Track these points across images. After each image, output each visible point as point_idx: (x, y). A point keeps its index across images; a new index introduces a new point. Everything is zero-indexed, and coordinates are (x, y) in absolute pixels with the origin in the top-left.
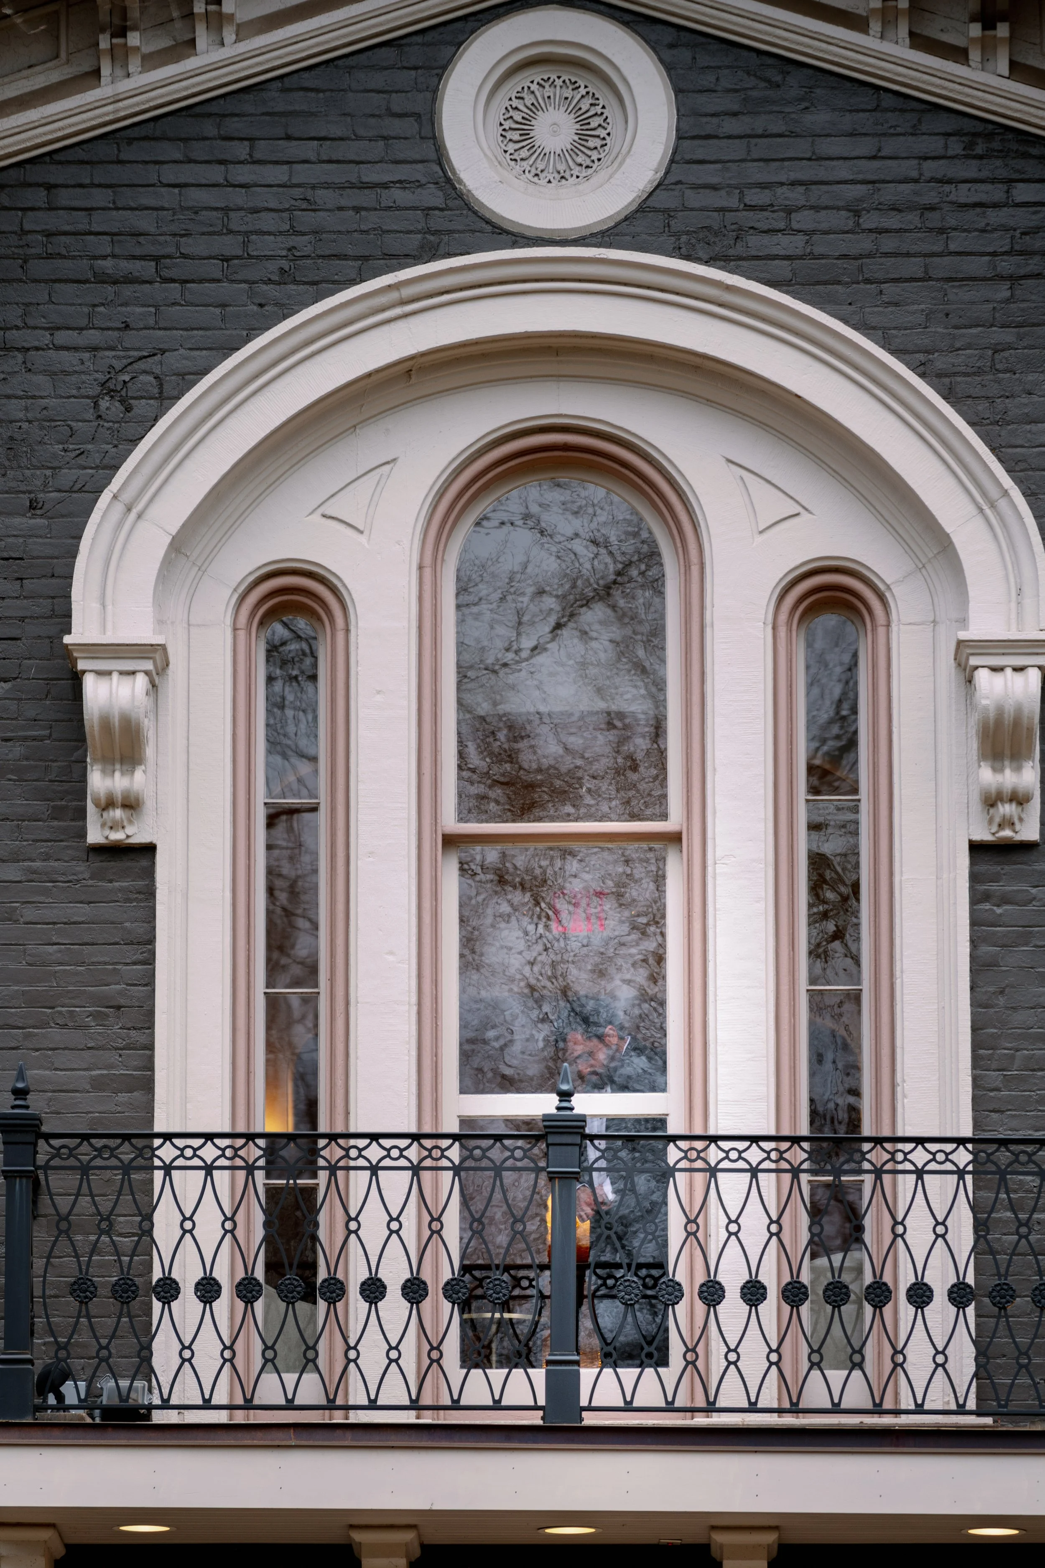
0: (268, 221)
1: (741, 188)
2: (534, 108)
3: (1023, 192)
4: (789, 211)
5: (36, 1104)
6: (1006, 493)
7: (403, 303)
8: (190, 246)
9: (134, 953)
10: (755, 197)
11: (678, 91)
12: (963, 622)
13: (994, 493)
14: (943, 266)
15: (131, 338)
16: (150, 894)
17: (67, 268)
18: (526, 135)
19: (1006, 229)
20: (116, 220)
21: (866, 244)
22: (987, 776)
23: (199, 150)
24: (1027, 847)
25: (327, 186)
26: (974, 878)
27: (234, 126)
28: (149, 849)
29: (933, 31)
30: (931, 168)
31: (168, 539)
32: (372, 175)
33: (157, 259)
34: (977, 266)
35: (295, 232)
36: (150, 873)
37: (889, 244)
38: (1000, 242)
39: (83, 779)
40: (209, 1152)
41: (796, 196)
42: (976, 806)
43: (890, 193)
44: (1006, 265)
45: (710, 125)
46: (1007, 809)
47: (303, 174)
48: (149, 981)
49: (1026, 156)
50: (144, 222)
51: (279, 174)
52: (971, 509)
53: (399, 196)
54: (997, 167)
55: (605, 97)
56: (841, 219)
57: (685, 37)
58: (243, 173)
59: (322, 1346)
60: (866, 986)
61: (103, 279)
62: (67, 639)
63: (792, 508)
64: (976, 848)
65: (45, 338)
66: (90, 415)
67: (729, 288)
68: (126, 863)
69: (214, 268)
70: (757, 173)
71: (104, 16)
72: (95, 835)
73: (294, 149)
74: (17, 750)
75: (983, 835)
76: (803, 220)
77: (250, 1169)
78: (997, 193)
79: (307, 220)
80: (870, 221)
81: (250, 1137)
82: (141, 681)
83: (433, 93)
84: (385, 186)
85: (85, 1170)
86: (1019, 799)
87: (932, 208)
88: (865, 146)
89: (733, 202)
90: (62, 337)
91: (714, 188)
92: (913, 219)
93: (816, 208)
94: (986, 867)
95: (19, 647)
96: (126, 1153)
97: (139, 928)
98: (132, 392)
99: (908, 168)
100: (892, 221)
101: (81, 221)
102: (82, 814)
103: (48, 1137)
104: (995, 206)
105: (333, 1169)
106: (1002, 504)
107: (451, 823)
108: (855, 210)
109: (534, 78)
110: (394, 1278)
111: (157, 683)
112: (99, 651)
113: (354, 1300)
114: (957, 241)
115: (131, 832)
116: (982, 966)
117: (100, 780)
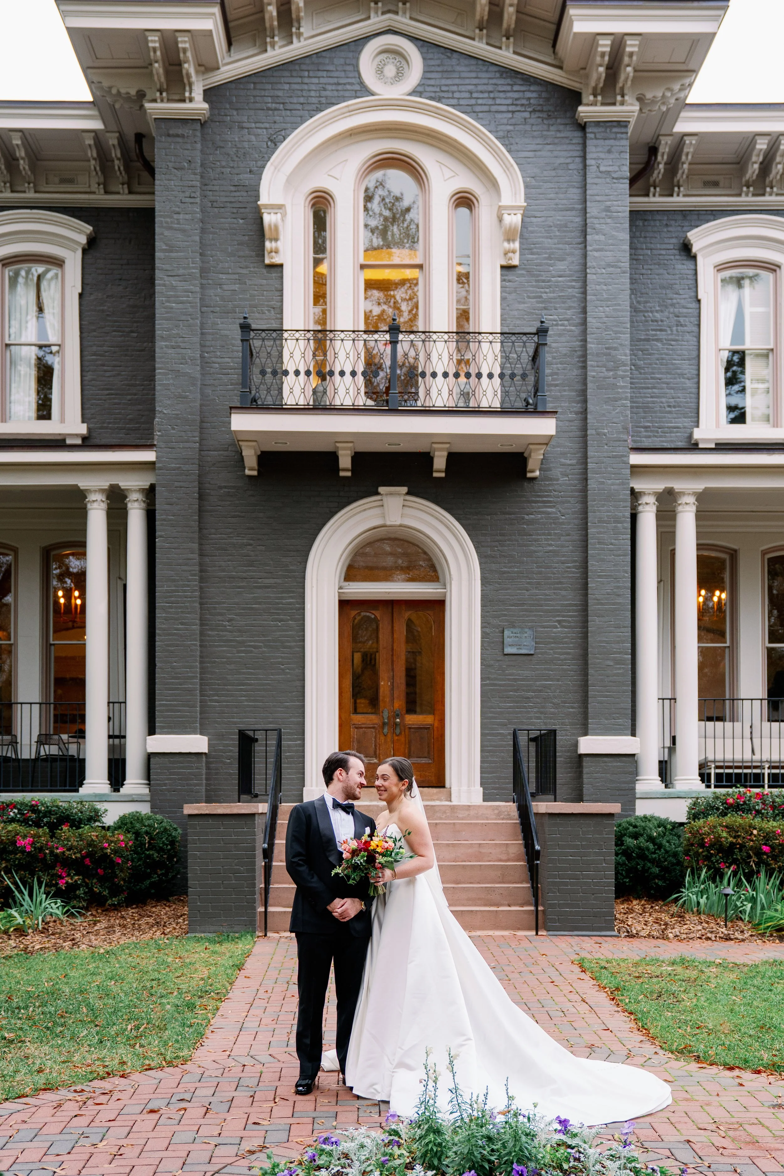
0: (313, 87)
1: (440, 86)
2: (385, 65)
3: (516, 88)
4: (453, 92)
5: (249, 321)
6: (512, 166)
7: (350, 112)
8: (292, 100)
9: (278, 293)
10: (444, 88)
11: (424, 59)
12: (500, 201)
13: (509, 166)
14: (494, 108)
15: (277, 126)
16: (282, 277)
17: (258, 106)
18: (382, 72)
19: (511, 98)
20: (272, 93)
21: (473, 102)
22: (506, 245)
23: (294, 74)
24: (514, 267)
25: (329, 84)
26: (502, 275)
27: (304, 67)
28: (281, 266)
29: (492, 42)
30: (491, 81)
31: (286, 178)
32: (342, 81)
33: (283, 103)
34: (504, 108)
35: (320, 97)
36: (282, 272)
37: (480, 101)
38: (509, 102)
39: (264, 246)
40: (297, 335)
41: (455, 88)
42: (502, 255)
43: (480, 88)
44: (511, 108)
45: (433, 69)
46: (510, 255)
47: (322, 80)
48: (282, 301)
49: (516, 78)
50: (280, 93)
51: (315, 81)
52: (502, 171)
53: (348, 87)
54: (509, 81)
55: (404, 62)
56: (467, 95)
57: (426, 44)
58: (306, 80)
59: (328, 389)
60: (471, 306)
61: (269, 109)
62: (259, 203)
63: (453, 174)
64: (502, 267)
65: (253, 125)
66: (265, 146)
67: (438, 108)
68: (276, 269)
69: (299, 107)
70: (444, 82)
71: (268, 33)
72: (267, 261)
73: (320, 74)
74: (247, 238)
75: (504, 263)
76: (457, 95)
77: (309, 340)
78: (509, 88)
79: (324, 93)
80: (475, 95)
81: (309, 331)
82: (279, 215)
83: (358, 59)
84: (345, 84)
85: (263, 340)
86: (514, 252)
87: (491, 92)
88: (473, 75)
89: (438, 90)
90: (258, 125)
91: (433, 86)
92: (486, 95)
93: (460, 92)
94: (505, 272)
95: (247, 210)
96: (274, 335)
97: (279, 287)
98: (277, 140)
99: (486, 81)
100: (481, 96)
101: (263, 93)
102: (263, 256)
103: (253, 330)
104: (508, 91)
105: (331, 340)
106: (511, 169)
108: (471, 93)
109: (385, 56)
110: (348, 370)
111: (284, 216)
112: (267, 206)
113: (337, 376)
114: (498, 101)
115: (277, 260)
116: (503, 299)
117: (268, 245)
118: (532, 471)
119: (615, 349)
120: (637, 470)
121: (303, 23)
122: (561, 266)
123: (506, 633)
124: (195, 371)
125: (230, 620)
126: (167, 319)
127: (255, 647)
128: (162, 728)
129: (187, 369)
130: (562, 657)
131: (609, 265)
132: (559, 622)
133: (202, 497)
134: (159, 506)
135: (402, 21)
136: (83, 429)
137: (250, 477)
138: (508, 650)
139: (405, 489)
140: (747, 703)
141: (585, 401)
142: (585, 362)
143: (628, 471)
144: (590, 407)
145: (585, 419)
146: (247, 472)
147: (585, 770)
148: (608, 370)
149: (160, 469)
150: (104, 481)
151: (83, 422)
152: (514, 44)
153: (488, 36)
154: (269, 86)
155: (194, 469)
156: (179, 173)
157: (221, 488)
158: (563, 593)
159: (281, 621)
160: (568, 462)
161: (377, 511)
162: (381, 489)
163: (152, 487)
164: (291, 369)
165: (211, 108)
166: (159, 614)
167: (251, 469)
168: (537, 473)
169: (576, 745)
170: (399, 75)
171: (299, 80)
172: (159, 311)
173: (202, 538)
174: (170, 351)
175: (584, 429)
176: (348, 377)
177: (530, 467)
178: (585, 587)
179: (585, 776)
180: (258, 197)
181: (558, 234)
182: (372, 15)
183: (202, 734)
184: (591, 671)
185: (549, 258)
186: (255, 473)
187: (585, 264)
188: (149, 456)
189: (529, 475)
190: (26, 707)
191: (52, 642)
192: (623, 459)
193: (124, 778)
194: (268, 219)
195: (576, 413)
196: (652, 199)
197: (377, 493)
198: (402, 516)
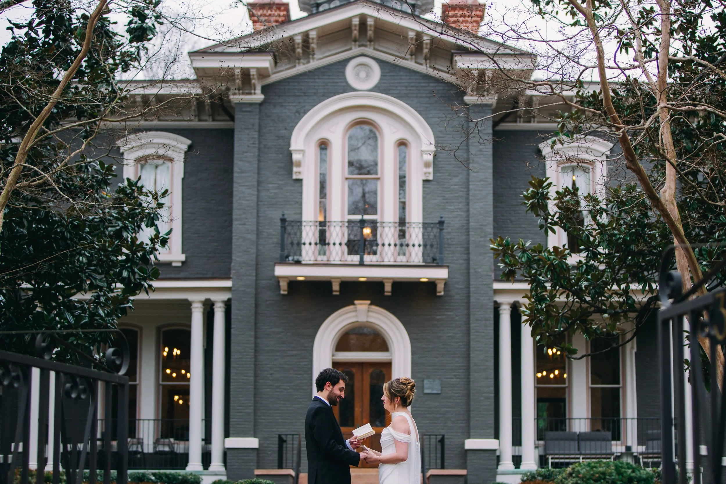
0: (320, 88)
1: (390, 83)
2: (360, 71)
3: (431, 85)
4: (397, 87)
5: (286, 217)
8: (309, 91)
9: (300, 194)
10: (392, 85)
11: (381, 69)
12: (421, 147)
14: (419, 95)
15: (300, 104)
16: (302, 186)
17: (291, 94)
18: (358, 75)
19: (428, 90)
20: (298, 87)
21: (408, 92)
22: (425, 170)
23: (311, 78)
24: (430, 181)
25: (329, 82)
26: (423, 185)
27: (316, 74)
28: (302, 180)
29: (417, 62)
30: (417, 81)
31: (306, 134)
32: (336, 81)
33: (304, 93)
34: (424, 95)
36: (302, 183)
37: (411, 92)
38: (428, 92)
39: (292, 169)
40: (311, 224)
41: (398, 85)
42: (423, 175)
43: (412, 85)
44: (428, 95)
45: (386, 74)
46: (428, 175)
47: (326, 81)
48: (302, 199)
49: (431, 79)
50: (302, 87)
51: (322, 81)
53: (340, 84)
54: (427, 81)
55: (370, 70)
56: (404, 88)
57: (382, 62)
58: (317, 81)
59: (327, 252)
60: (407, 200)
61: (296, 96)
62: (290, 149)
63: (397, 130)
64: (423, 181)
65: (288, 104)
66: (294, 115)
67: (388, 98)
68: (298, 182)
69: (313, 94)
70: (392, 81)
71: (297, 58)
72: (294, 178)
73: (325, 77)
74: (282, 165)
75: (425, 178)
76: (399, 88)
77: (317, 226)
78: (427, 85)
80: (409, 88)
81: (317, 222)
82: (301, 155)
85: (293, 226)
86: (429, 173)
87: (417, 87)
88: (407, 78)
89: (389, 85)
90: (290, 104)
91: (386, 83)
92: (415, 88)
93: (401, 86)
94: (425, 183)
96: (298, 224)
97: (300, 191)
98: (300, 112)
99: (414, 81)
100: (412, 89)
101: (293, 87)
102: (292, 174)
103: (287, 221)
105: (328, 227)
107: (347, 176)
108: (406, 87)
109: (359, 67)
110: (337, 242)
111: (304, 155)
112: (295, 150)
113: (332, 245)
114: (422, 92)
115: (300, 177)
116: (424, 198)
117: (295, 169)
118: (440, 292)
119: (485, 226)
120: (497, 292)
121: (315, 52)
122: (456, 180)
123: (426, 382)
124: (253, 237)
125: (271, 374)
126: (239, 209)
127: (285, 389)
128: (234, 434)
129: (249, 236)
130: (457, 395)
131: (481, 181)
132: (455, 375)
133: (257, 306)
134: (234, 311)
135: (369, 50)
136: (183, 258)
137: (284, 295)
138: (426, 391)
139: (369, 302)
140: (577, 421)
141: (468, 254)
142: (468, 232)
143: (492, 293)
144: (472, 257)
145: (469, 264)
146: (282, 292)
147: (468, 458)
148: (481, 237)
149: (234, 291)
150: (203, 297)
151: (183, 253)
152: (430, 63)
153: (416, 58)
154: (296, 84)
155: (252, 291)
156: (247, 131)
157: (267, 301)
158: (457, 359)
159: (299, 374)
160: (460, 287)
161: (353, 314)
162: (356, 302)
163: (229, 300)
164: (307, 242)
165: (265, 96)
166: (233, 371)
167: (284, 291)
168: (442, 293)
169: (463, 444)
170: (368, 76)
171: (313, 80)
172: (235, 205)
173: (256, 329)
174: (241, 226)
175: (468, 269)
176: (337, 245)
177: (438, 290)
178: (468, 356)
179: (468, 462)
180: (289, 145)
181: (454, 162)
182: (353, 47)
183: (255, 437)
184: (472, 403)
185: (449, 176)
186: (286, 293)
187: (468, 179)
188: (228, 284)
189: (438, 294)
190: (146, 422)
191: (161, 383)
192: (490, 286)
193: (210, 462)
194: (296, 157)
195: (464, 260)
196: (518, 124)
197: (354, 304)
198: (368, 316)
